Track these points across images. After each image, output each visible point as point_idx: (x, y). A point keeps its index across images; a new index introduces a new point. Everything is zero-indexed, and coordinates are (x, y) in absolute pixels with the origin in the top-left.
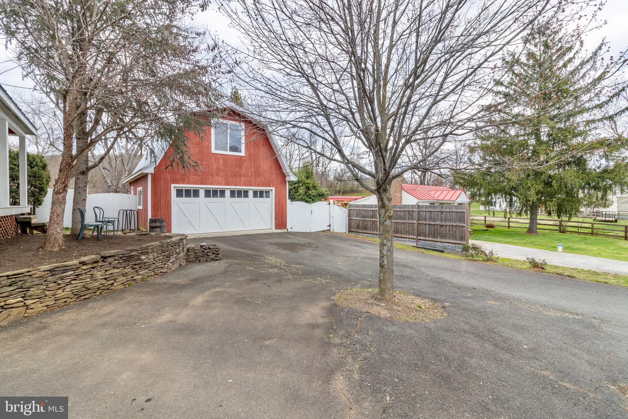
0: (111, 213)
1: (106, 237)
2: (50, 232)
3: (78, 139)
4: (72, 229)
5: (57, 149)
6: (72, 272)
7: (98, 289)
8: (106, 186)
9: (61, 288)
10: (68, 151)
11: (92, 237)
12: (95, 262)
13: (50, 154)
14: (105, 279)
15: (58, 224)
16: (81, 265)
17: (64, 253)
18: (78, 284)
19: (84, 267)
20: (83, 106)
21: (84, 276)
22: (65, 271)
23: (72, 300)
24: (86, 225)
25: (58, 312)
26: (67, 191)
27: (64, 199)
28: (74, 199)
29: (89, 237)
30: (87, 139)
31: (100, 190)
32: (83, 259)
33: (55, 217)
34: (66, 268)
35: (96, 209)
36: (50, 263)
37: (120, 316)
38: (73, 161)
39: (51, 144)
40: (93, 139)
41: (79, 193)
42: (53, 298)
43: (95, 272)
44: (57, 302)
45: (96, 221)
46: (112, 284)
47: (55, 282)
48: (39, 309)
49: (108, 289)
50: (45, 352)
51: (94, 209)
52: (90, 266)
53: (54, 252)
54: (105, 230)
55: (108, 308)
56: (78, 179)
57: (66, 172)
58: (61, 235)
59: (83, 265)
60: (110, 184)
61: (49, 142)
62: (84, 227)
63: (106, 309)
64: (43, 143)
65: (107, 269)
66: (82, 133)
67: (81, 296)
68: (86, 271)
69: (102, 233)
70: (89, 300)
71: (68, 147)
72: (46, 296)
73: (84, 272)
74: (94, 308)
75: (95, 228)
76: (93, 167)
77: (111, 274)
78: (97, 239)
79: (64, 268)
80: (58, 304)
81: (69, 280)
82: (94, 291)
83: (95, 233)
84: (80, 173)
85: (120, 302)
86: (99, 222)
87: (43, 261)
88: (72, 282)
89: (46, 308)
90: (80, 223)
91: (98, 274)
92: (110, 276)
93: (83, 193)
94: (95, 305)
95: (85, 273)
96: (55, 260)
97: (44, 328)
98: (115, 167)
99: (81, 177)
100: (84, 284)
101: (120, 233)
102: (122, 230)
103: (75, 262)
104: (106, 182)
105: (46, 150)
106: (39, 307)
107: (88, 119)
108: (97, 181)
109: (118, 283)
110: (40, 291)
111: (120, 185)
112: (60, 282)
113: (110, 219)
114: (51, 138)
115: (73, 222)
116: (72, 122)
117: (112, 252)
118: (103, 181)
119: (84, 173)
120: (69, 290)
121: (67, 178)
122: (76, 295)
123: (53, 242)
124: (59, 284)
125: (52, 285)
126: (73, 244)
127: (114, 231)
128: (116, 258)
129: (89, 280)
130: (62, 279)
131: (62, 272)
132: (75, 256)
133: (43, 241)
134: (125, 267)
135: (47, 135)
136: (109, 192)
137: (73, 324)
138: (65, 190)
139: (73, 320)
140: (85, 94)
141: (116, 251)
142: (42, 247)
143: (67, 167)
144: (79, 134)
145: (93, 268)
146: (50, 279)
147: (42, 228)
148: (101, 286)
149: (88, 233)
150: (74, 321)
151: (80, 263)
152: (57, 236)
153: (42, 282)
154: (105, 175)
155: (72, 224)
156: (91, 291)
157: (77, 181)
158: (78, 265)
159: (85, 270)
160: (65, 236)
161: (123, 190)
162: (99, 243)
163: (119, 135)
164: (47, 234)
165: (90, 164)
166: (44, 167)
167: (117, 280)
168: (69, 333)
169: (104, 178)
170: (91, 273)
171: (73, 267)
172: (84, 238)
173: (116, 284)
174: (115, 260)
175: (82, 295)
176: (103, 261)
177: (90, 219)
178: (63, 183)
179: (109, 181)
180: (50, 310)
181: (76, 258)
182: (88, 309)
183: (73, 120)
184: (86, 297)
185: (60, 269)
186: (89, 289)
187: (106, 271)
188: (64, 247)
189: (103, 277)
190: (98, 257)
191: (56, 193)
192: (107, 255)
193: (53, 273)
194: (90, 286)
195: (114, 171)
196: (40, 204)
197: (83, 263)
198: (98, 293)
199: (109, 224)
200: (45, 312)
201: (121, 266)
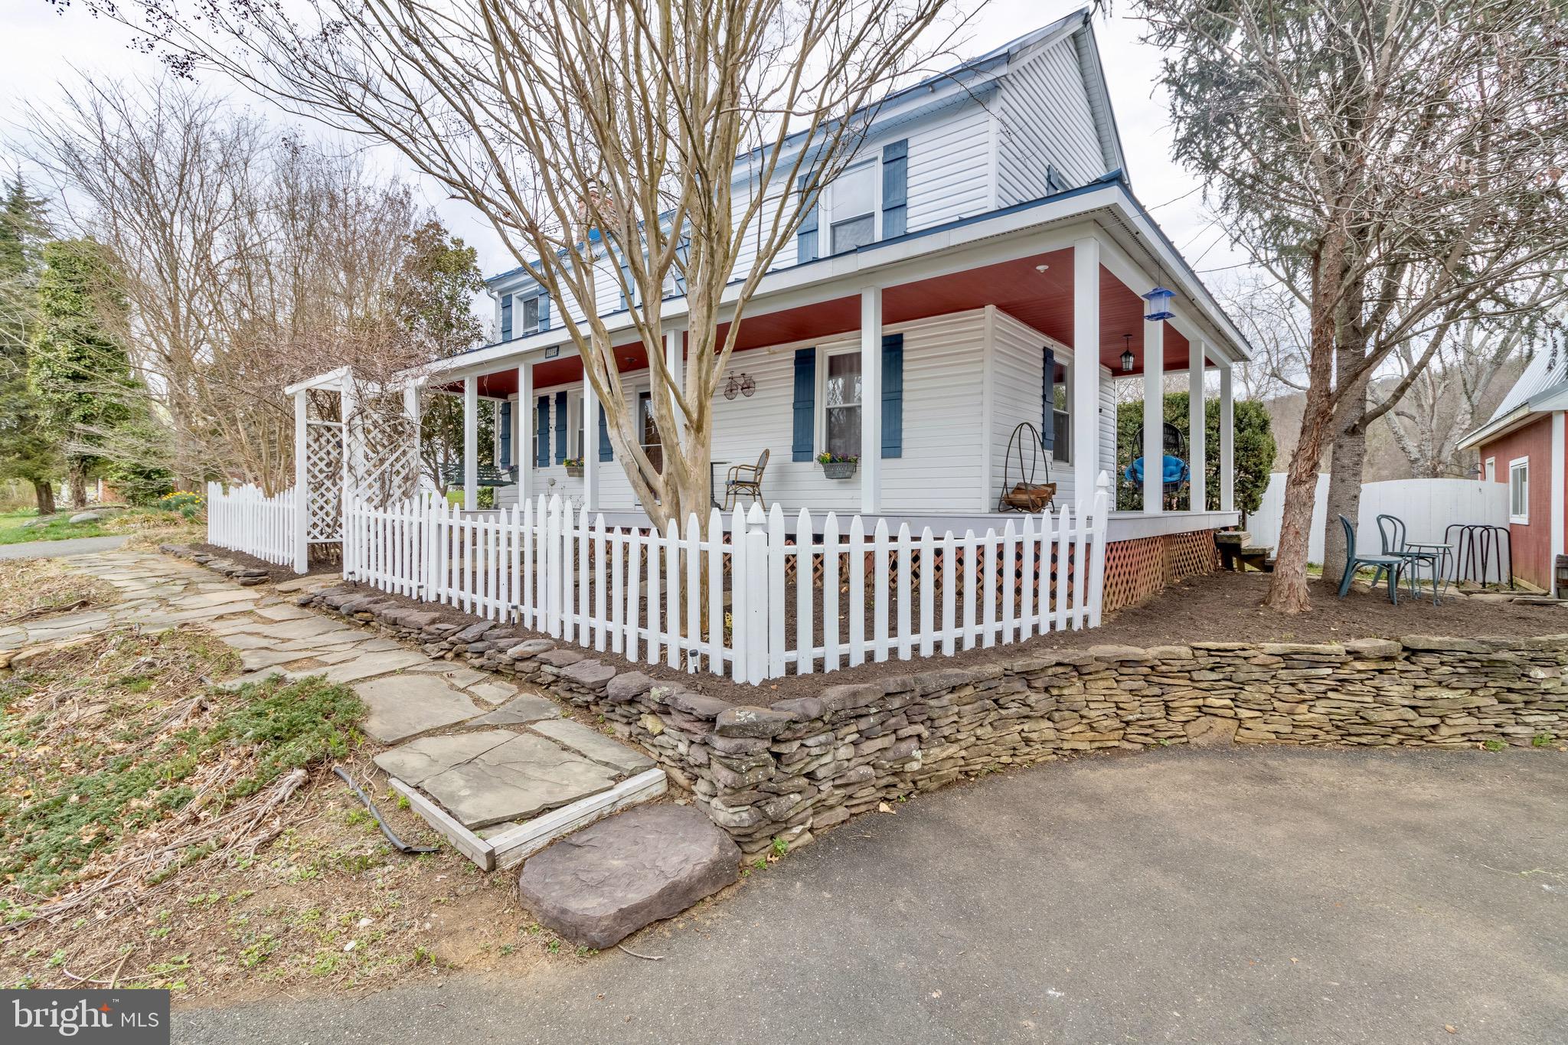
0: (1425, 534)
1: (1410, 597)
2: (1280, 570)
3: (1342, 348)
4: (1325, 568)
5: (1286, 382)
6: (1329, 671)
7: (1395, 729)
8: (1404, 461)
9: (1304, 701)
10: (1321, 383)
11: (1375, 593)
12: (1387, 659)
13: (1271, 396)
14: (1414, 708)
15: (1297, 552)
16: (1350, 658)
17: (1307, 623)
18: (1342, 703)
19: (1359, 665)
20: (1355, 266)
21: (1358, 687)
22: (1315, 664)
23: (1328, 737)
24: (1359, 561)
25: (1298, 754)
26: (1317, 477)
27: (1311, 497)
28: (1330, 497)
29: (1366, 591)
30: (1364, 346)
31: (1385, 473)
32: (1356, 644)
33: (1291, 537)
34: (1316, 658)
35: (1384, 521)
36: (1281, 640)
37: (1462, 824)
38: (1331, 407)
39: (1273, 375)
40: (1383, 343)
41: (1343, 481)
42: (1289, 718)
43: (1386, 684)
44: (1296, 731)
45: (1385, 553)
46: (1434, 727)
47: (1292, 685)
48: (1261, 735)
49: (1422, 738)
50: (1277, 832)
51: (1379, 520)
52: (1373, 666)
53: (1289, 615)
54: (1409, 576)
55: (1424, 788)
56: (1341, 447)
57: (1315, 434)
58: (1304, 581)
59: (1355, 659)
60: (1415, 454)
61: (1269, 371)
62: (1352, 564)
63: (1419, 789)
64: (1257, 374)
65: (1420, 682)
66: (1350, 332)
67: (1350, 735)
68: (1364, 676)
69: (1402, 586)
70: (1371, 750)
71: (1319, 371)
72: (1274, 710)
73: (1357, 676)
74: (1387, 777)
75: (1380, 570)
76: (1377, 414)
77: (1431, 699)
78: (1388, 598)
79: (1311, 658)
80: (1299, 737)
81: (1323, 688)
82: (1383, 731)
83: (1382, 584)
84: (1346, 432)
85: (1460, 786)
86: (1393, 554)
87: (1267, 632)
88: (1330, 694)
89: (1273, 736)
90: (1344, 555)
91: (1396, 691)
92: (1428, 704)
93: (1351, 481)
94: (1388, 768)
95: (1362, 681)
96: (1291, 635)
97: (1273, 779)
98: (1433, 406)
99: (1347, 441)
100: (1357, 705)
101: (1452, 590)
102: (1458, 584)
103: (1336, 647)
104: (1403, 449)
105: (1263, 390)
106: (1261, 731)
107: (1366, 293)
108: (1378, 449)
109: (1453, 731)
110: (1263, 697)
111: (1447, 455)
112: (1302, 686)
113: (1423, 550)
114: (1274, 359)
115: (1328, 552)
116: (1331, 311)
117: (1435, 640)
118: (1395, 447)
119: (1354, 431)
120: (1323, 711)
121: (1318, 445)
122: (1338, 727)
123: (1286, 593)
124: (1301, 692)
125: (1287, 689)
126: (1327, 603)
127: (1435, 583)
128: (1445, 659)
129: (1370, 699)
130: (1307, 680)
131: (1308, 664)
132: (1336, 634)
133: (1267, 589)
134: (1473, 690)
135: (1265, 355)
136: (1414, 476)
137: (1333, 796)
138: (1312, 474)
139: (1332, 784)
140: (1363, 232)
141: (1447, 638)
142: (1263, 602)
143: (1319, 420)
144: (1344, 337)
145: (1381, 671)
146: (1283, 674)
147: (1259, 559)
148: (1401, 723)
149: (1365, 582)
150: (1336, 790)
151: (1348, 653)
152: (1295, 581)
153: (1266, 677)
154: (1402, 432)
155: (1326, 557)
156: (1375, 730)
157: (1338, 451)
158: (1344, 657)
159: (1359, 671)
160: (1311, 583)
161: (1456, 469)
162: (1394, 609)
163: (1452, 316)
164: (1274, 574)
165: (1370, 407)
166: (1264, 426)
167: (1448, 721)
168: (1326, 814)
169: (1399, 439)
170: (1376, 683)
171: (1333, 658)
172: (1353, 593)
173: (1444, 731)
174: (1442, 663)
175: (1352, 731)
176: (1407, 659)
177: (1368, 545)
178: (1309, 459)
179: (1411, 445)
180: (1281, 744)
181: (1337, 636)
182: (1370, 772)
183: (1334, 307)
184: (1364, 740)
185: (1304, 657)
186: (1369, 723)
187: (1416, 687)
188: (1309, 609)
189: (1406, 702)
190: (1394, 647)
191: (1294, 482)
192: (1420, 646)
193: (1290, 663)
194: (1373, 716)
195: (1428, 419)
196: (1255, 509)
197: (1356, 655)
198: (1394, 740)
199: (1422, 562)
200: (1272, 743)
201: (1460, 685)
